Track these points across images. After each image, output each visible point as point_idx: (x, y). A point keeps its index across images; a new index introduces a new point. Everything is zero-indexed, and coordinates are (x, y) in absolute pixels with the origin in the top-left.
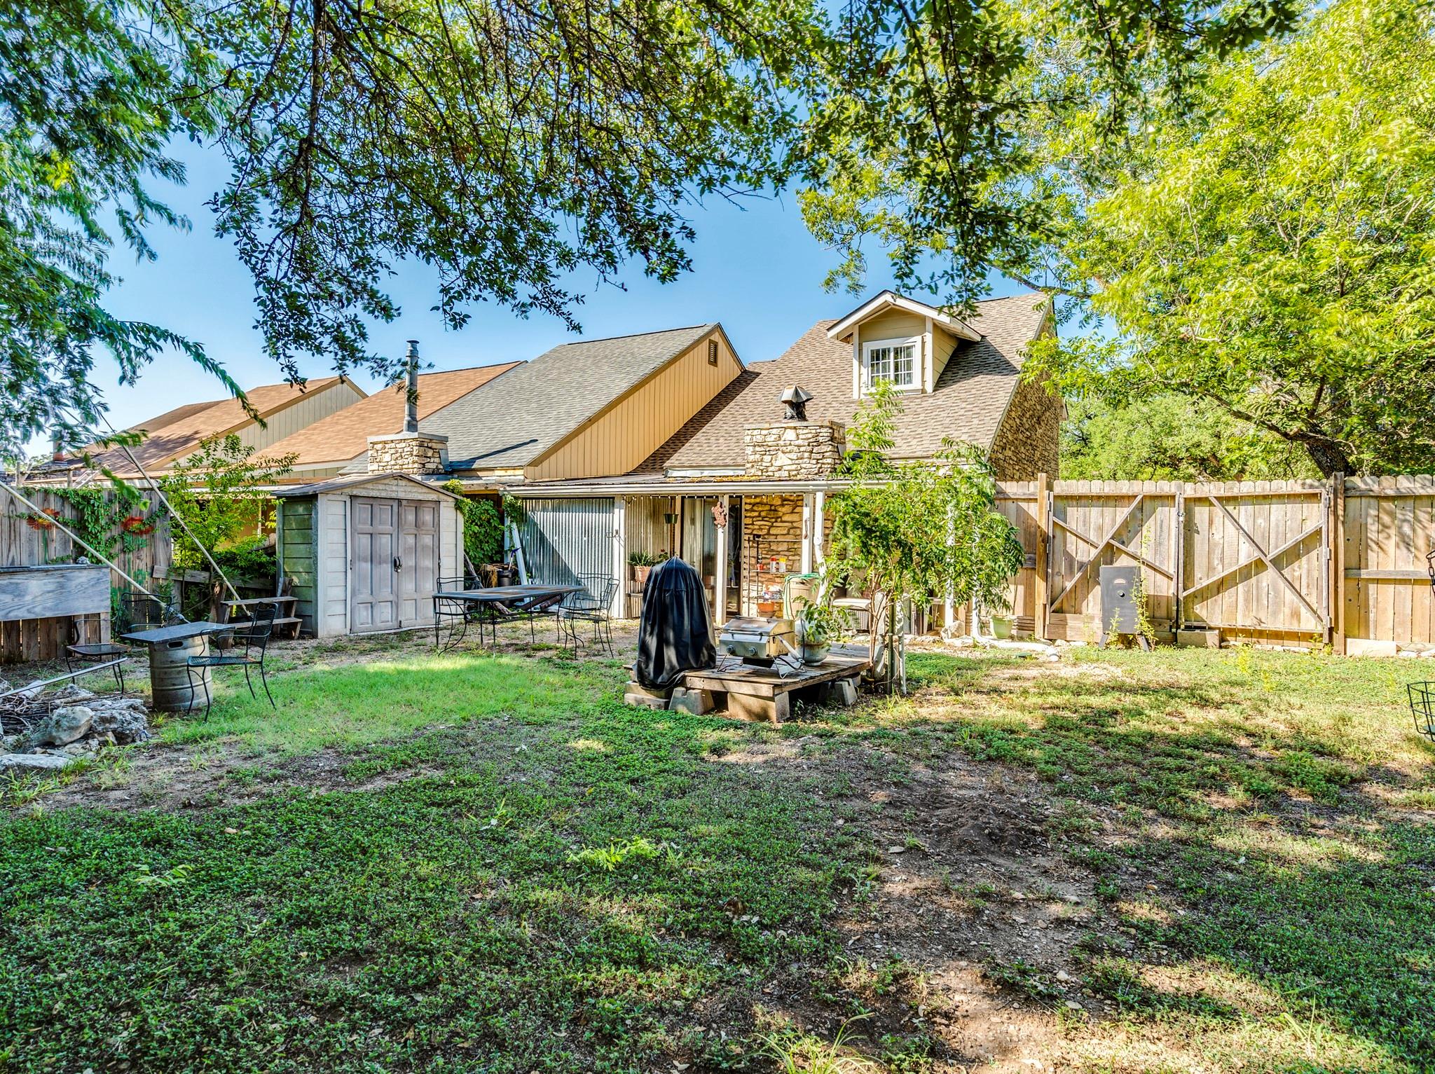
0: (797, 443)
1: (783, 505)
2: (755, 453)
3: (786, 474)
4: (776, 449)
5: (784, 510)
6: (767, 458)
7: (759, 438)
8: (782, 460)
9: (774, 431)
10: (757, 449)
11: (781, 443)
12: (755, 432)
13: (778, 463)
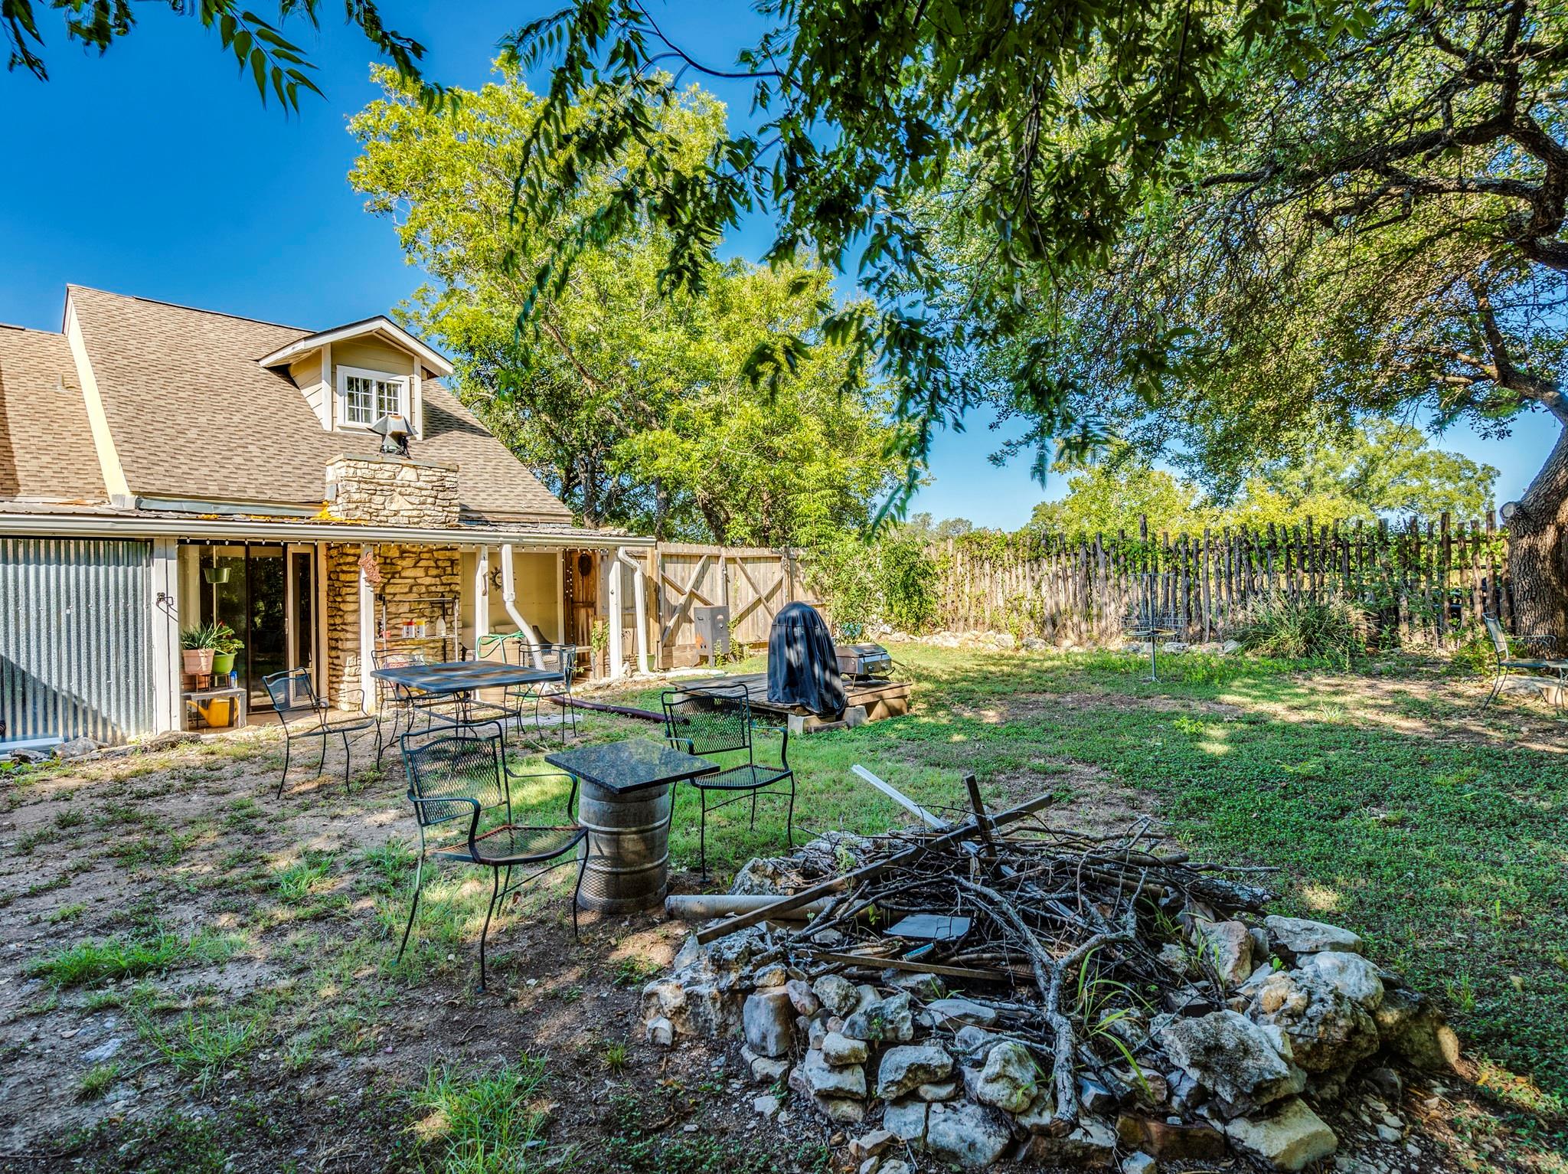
0: (418, 484)
1: (402, 557)
2: (359, 490)
3: (406, 520)
4: (389, 488)
5: (405, 563)
6: (378, 499)
7: (368, 474)
8: (399, 503)
9: (388, 467)
10: (363, 486)
11: (398, 482)
12: (361, 464)
13: (394, 507)
